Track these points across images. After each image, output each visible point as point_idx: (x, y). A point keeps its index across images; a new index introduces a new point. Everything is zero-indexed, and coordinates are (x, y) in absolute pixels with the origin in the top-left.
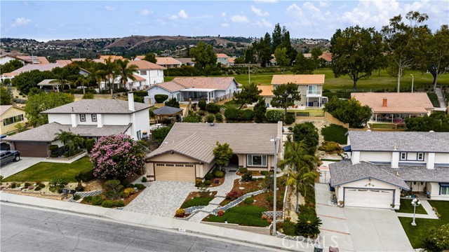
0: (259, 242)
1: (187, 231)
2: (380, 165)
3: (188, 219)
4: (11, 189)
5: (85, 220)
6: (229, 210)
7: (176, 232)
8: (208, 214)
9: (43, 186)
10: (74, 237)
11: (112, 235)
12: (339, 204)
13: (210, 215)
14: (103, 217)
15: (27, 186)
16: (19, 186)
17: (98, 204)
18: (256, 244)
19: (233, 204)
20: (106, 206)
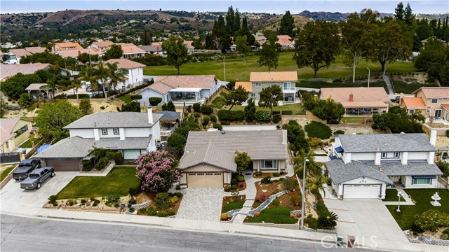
0: (294, 236)
1: (236, 232)
2: (366, 163)
3: (232, 222)
4: (69, 206)
5: (151, 230)
6: (263, 212)
7: (227, 233)
8: (246, 216)
9: (98, 202)
10: (152, 246)
11: (180, 241)
12: (339, 197)
13: (248, 217)
14: (163, 226)
15: (83, 202)
16: (76, 203)
17: (154, 214)
18: (292, 238)
19: (264, 206)
20: (160, 215)
